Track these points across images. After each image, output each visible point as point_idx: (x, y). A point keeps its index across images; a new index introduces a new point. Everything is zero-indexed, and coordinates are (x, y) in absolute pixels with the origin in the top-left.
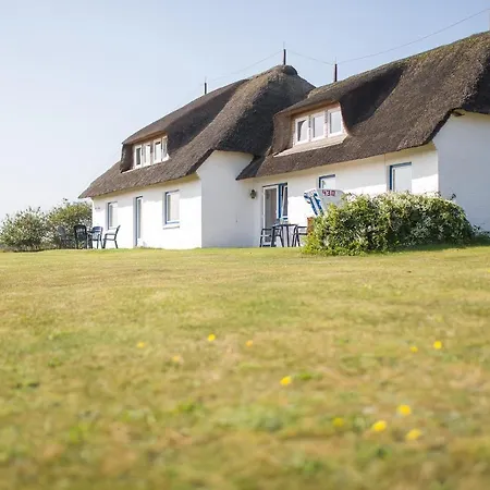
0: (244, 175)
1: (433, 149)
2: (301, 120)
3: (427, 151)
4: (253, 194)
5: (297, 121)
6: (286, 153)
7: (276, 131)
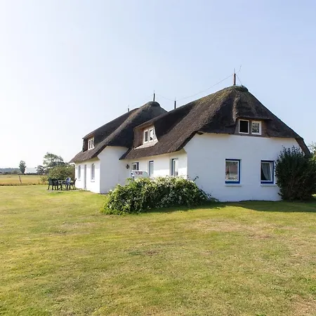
0: (123, 158)
1: (184, 152)
2: (147, 131)
3: (181, 153)
4: (128, 167)
5: (145, 131)
6: (140, 147)
7: (135, 136)
